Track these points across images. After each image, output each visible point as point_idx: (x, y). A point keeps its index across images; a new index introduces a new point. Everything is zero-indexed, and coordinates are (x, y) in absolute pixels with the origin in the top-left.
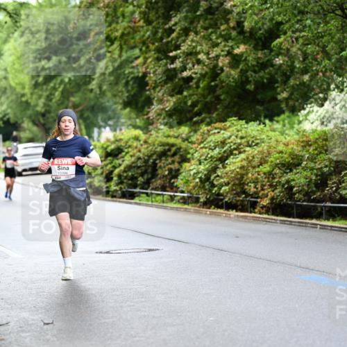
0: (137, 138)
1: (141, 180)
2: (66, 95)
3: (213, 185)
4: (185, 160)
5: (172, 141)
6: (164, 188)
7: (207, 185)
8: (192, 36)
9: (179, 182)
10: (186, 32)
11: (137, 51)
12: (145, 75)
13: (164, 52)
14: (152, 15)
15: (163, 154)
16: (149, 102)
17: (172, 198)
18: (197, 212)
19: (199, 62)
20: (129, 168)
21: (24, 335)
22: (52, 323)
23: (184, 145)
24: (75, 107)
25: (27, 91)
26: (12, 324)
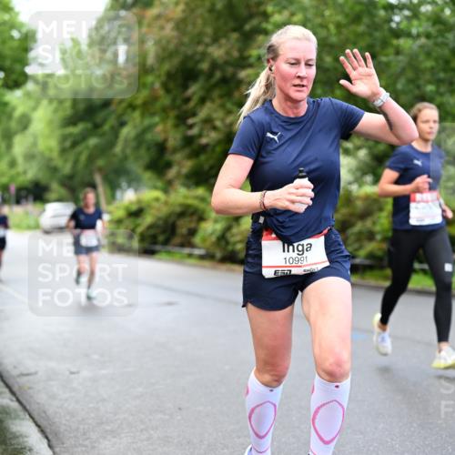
0: (157, 199)
1: (161, 238)
2: (91, 159)
3: (227, 243)
4: (202, 219)
5: (190, 201)
6: (182, 245)
7: (223, 243)
8: (208, 105)
9: (197, 240)
10: (203, 101)
11: (157, 119)
12: (165, 141)
13: (182, 119)
14: (171, 85)
15: (182, 214)
16: (169, 165)
17: (190, 256)
18: (214, 268)
19: (215, 128)
20: (150, 227)
21: (52, 383)
22: (78, 372)
23: (201, 206)
24: (100, 170)
25: (55, 154)
26: (40, 374)
